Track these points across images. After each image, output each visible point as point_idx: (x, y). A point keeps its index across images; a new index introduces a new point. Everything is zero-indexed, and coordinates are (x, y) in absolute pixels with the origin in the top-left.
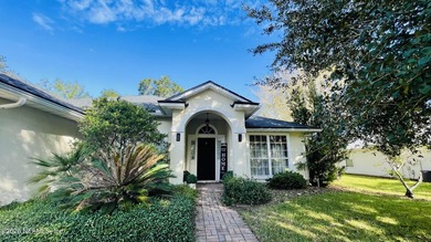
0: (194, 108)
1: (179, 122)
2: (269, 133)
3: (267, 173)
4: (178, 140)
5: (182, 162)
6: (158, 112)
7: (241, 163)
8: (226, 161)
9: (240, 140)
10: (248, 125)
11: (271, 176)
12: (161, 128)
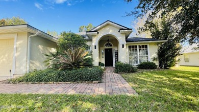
0: (102, 34)
1: (95, 41)
2: (138, 44)
3: (137, 63)
4: (95, 48)
5: (98, 58)
6: (87, 38)
7: (123, 57)
8: (118, 58)
9: (123, 47)
10: (127, 41)
11: (139, 64)
12: (88, 43)
